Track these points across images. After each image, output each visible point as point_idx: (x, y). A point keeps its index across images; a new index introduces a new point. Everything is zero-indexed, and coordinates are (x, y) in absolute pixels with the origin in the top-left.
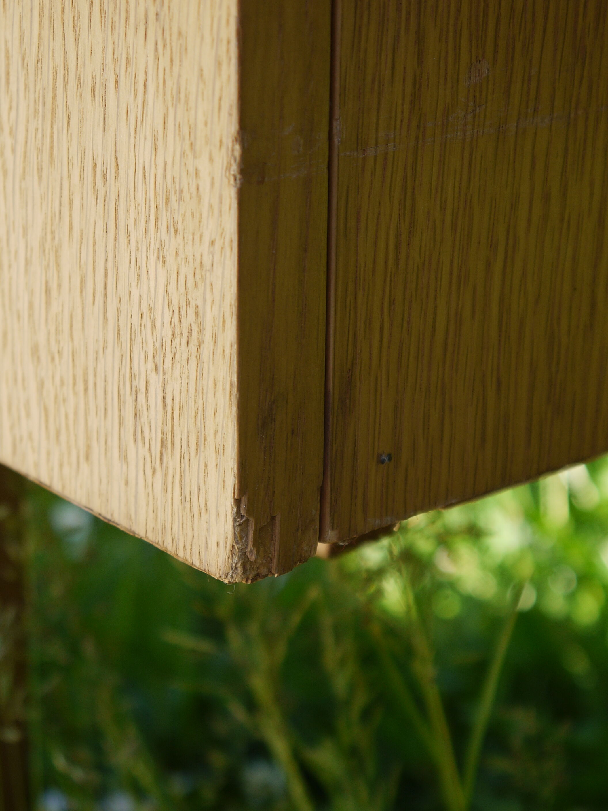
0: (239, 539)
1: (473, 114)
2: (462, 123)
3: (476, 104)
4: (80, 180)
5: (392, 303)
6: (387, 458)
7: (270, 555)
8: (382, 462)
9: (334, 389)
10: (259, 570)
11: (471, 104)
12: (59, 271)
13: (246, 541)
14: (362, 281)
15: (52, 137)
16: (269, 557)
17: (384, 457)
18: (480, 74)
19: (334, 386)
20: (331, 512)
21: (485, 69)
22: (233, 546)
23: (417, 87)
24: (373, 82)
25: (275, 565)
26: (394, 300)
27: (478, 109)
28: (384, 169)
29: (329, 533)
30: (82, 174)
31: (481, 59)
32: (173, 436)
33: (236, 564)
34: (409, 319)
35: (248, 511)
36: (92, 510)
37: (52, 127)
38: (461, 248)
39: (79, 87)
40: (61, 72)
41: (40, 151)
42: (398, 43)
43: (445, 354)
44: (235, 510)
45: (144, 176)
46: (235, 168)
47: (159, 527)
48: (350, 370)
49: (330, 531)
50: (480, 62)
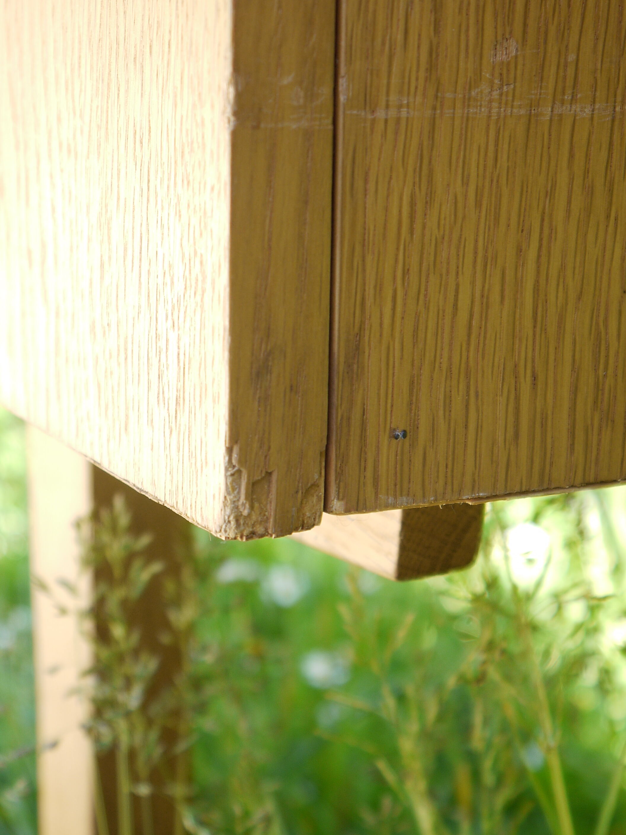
0: (230, 489)
1: (500, 92)
2: (487, 99)
3: (503, 82)
4: (125, 149)
5: (406, 272)
6: (401, 434)
7: (267, 513)
8: (396, 437)
9: (339, 352)
10: (255, 528)
11: (497, 81)
12: (109, 243)
13: (239, 493)
14: (371, 245)
15: (107, 111)
16: (265, 515)
17: (399, 433)
18: (508, 52)
19: (339, 348)
20: (336, 480)
21: (513, 48)
22: (225, 497)
23: (434, 56)
24: (383, 44)
25: (271, 525)
26: (408, 270)
27: (505, 87)
28: (396, 133)
29: (335, 503)
30: (126, 143)
31: (507, 36)
32: (184, 392)
33: (229, 517)
34: (426, 292)
35: (240, 461)
36: (129, 482)
37: (107, 102)
38: (487, 227)
39: (126, 58)
40: (114, 46)
41: (99, 127)
42: (412, 9)
43: (469, 335)
44: (227, 458)
45: (168, 134)
46: (229, 111)
47: (174, 489)
48: (357, 334)
49: (335, 500)
50: (507, 41)
